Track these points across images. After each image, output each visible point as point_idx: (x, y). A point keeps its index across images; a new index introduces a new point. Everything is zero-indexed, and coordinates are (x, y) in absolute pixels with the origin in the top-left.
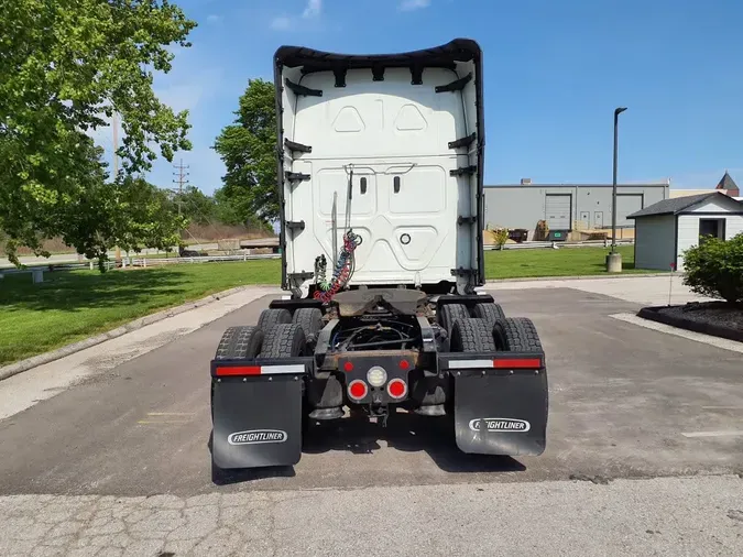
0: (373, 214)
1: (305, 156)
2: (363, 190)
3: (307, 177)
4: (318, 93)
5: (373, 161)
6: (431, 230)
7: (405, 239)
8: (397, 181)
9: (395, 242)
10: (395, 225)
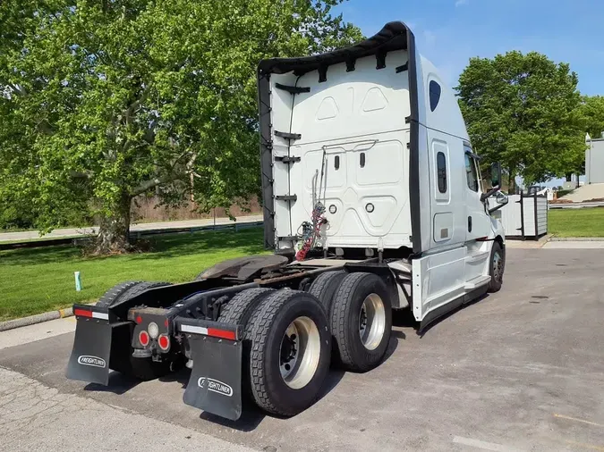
0: (345, 187)
1: (297, 142)
2: (337, 166)
3: (298, 159)
4: (307, 90)
5: (344, 141)
6: (390, 199)
7: (370, 208)
8: (363, 156)
9: (362, 211)
10: (360, 197)
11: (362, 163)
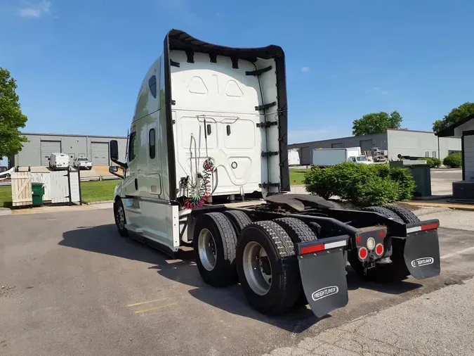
2: (209, 132)
4: (177, 65)
5: (214, 114)
6: (247, 160)
7: (234, 165)
8: (228, 128)
9: (229, 168)
10: (228, 156)
11: (229, 132)
